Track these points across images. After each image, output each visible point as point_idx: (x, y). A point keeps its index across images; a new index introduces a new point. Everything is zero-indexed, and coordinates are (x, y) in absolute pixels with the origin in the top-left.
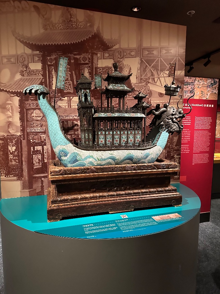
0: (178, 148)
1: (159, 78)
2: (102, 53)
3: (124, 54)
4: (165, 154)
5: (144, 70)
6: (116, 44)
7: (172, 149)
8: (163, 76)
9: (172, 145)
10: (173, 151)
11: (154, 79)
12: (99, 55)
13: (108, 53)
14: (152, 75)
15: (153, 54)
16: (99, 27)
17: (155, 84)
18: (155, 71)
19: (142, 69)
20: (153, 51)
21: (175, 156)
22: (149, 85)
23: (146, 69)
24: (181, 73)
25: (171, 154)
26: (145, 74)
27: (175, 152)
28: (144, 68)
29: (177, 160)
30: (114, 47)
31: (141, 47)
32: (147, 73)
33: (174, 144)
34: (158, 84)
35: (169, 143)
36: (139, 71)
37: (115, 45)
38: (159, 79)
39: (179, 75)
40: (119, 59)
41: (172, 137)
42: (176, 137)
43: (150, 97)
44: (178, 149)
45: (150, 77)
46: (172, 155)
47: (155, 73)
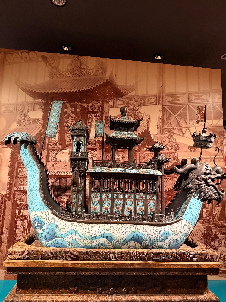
0: (223, 223)
1: (188, 128)
2: (115, 100)
3: (141, 102)
4: (203, 231)
5: (167, 119)
6: (132, 91)
7: (213, 224)
8: (193, 125)
9: (213, 219)
10: (215, 227)
11: (181, 130)
12: (110, 103)
13: (122, 101)
14: (179, 124)
15: (179, 100)
16: (112, 74)
17: (182, 135)
18: (183, 120)
19: (165, 118)
20: (179, 97)
21: (220, 235)
22: (174, 136)
23: (170, 118)
24: (218, 122)
25: (212, 233)
26: (168, 124)
27: (218, 228)
28: (168, 116)
29: (223, 241)
30: (129, 95)
31: (163, 93)
32: (171, 122)
33: (216, 217)
34: (186, 135)
35: (209, 215)
36: (161, 120)
37: (130, 92)
38: (188, 130)
39: (215, 125)
40: (135, 107)
41: (212, 206)
42: (218, 206)
43: (177, 151)
44: (223, 225)
45: (176, 127)
46: (214, 234)
47: (182, 122)
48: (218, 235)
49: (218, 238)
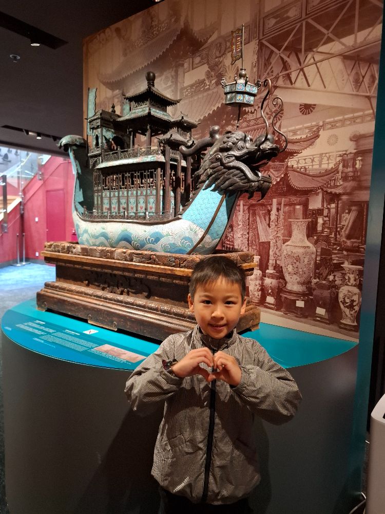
1: (302, 70)
2: (191, 59)
3: (226, 45)
5: (265, 64)
6: (214, 33)
7: (334, 244)
8: (312, 61)
9: (336, 235)
10: (339, 250)
11: (288, 76)
12: (186, 65)
13: (200, 56)
14: (285, 66)
15: (288, 18)
16: (187, 16)
17: (290, 86)
18: (293, 57)
19: (262, 62)
20: (287, 11)
21: (346, 265)
22: (277, 93)
23: (271, 60)
24: (368, 35)
25: (331, 259)
26: (267, 72)
27: (345, 253)
28: (267, 58)
30: (209, 41)
31: (259, 16)
32: (272, 68)
33: (343, 233)
34: (298, 85)
35: (329, 228)
36: (255, 70)
37: (211, 36)
38: (301, 73)
40: (217, 60)
41: (337, 212)
44: (355, 247)
45: (280, 74)
46: (335, 262)
47: (292, 61)
48: (343, 263)
49: (343, 269)
